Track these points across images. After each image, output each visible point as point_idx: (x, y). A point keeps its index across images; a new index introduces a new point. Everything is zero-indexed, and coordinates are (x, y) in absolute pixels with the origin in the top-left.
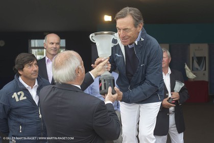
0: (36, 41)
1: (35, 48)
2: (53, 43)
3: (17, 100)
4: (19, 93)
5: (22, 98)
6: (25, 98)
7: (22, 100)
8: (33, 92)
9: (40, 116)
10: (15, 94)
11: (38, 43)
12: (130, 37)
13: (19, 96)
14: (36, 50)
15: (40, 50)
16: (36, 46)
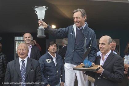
0: (18, 37)
1: (17, 41)
2: (26, 38)
3: (48, 62)
4: (49, 59)
5: (50, 62)
6: (51, 62)
7: (50, 63)
8: (54, 60)
9: (57, 72)
10: (47, 59)
11: (19, 39)
12: (80, 21)
13: (49, 61)
14: (18, 42)
15: (19, 42)
16: (18, 40)
